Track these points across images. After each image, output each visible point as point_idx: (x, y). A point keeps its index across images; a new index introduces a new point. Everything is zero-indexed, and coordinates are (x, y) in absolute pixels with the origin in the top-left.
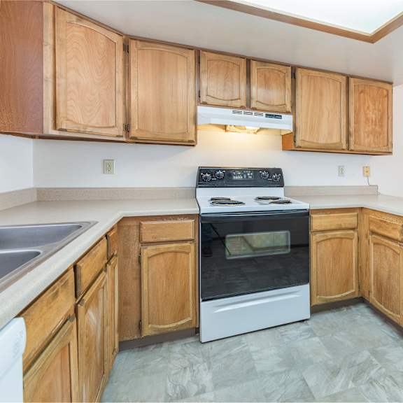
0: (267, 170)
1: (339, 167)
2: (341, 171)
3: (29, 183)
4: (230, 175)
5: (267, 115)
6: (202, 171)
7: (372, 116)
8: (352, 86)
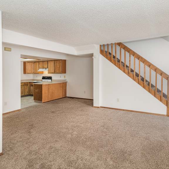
4: (45, 78)
5: (45, 69)
6: (43, 77)
7: (58, 67)
8: (55, 62)
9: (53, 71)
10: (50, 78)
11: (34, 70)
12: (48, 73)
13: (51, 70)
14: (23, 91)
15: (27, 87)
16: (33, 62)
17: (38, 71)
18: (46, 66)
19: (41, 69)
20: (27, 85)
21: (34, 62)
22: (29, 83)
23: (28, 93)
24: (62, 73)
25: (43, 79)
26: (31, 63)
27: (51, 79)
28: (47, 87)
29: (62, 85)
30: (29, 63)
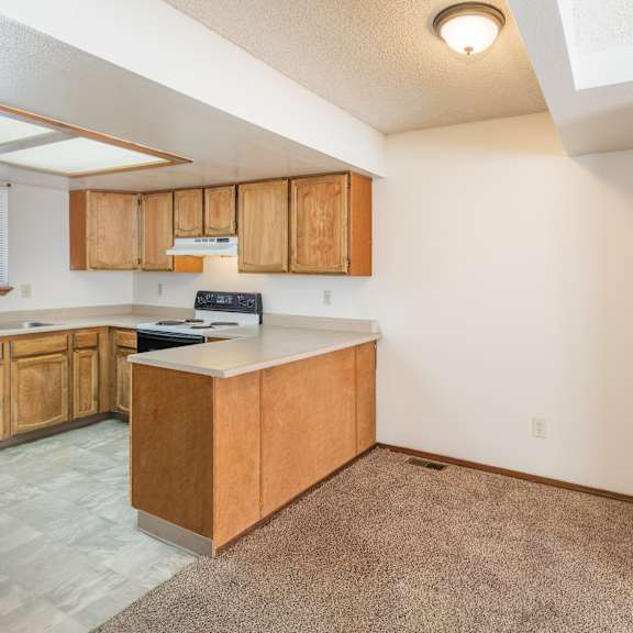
0: (244, 295)
1: (325, 292)
2: (327, 297)
3: (130, 301)
4: (215, 299)
5: (218, 240)
6: (201, 294)
7: (319, 224)
8: (294, 189)
9: (279, 258)
10: (250, 303)
11: (140, 244)
12: (241, 271)
13: (266, 250)
14: (65, 390)
15: (94, 359)
16: (134, 193)
17: (170, 252)
18: (226, 222)
19: (191, 241)
20: (94, 348)
21: (144, 193)
22: (104, 336)
23: (97, 399)
24: (349, 273)
25: (199, 306)
26: (120, 201)
27: (260, 311)
28: (255, 391)
29: (350, 365)
30: (105, 201)
